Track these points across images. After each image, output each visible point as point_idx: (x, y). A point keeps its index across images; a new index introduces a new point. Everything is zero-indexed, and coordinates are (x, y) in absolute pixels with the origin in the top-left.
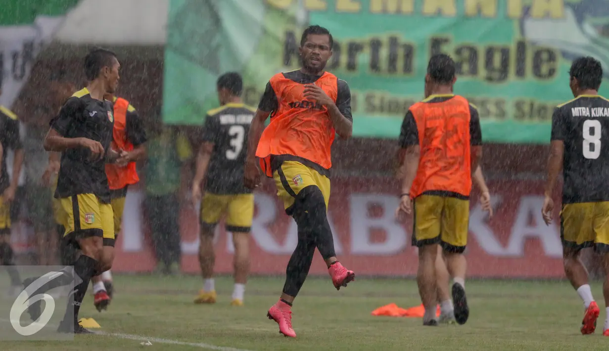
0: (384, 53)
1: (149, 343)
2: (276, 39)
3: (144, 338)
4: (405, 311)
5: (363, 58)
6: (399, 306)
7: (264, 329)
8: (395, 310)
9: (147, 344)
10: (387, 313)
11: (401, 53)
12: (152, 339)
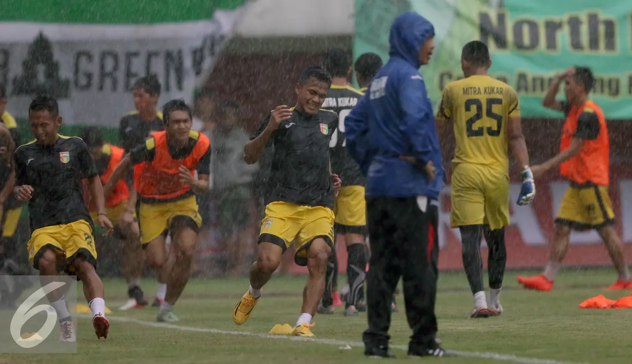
0: (584, 29)
1: (349, 347)
2: (470, 21)
3: (342, 343)
4: (614, 302)
5: (563, 36)
6: (607, 297)
7: (467, 328)
8: (603, 301)
9: (346, 348)
10: (595, 306)
11: (602, 29)
12: (351, 343)
